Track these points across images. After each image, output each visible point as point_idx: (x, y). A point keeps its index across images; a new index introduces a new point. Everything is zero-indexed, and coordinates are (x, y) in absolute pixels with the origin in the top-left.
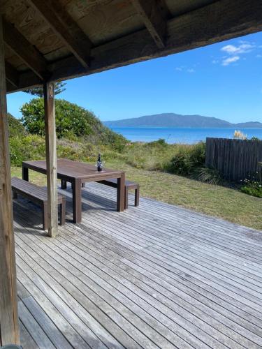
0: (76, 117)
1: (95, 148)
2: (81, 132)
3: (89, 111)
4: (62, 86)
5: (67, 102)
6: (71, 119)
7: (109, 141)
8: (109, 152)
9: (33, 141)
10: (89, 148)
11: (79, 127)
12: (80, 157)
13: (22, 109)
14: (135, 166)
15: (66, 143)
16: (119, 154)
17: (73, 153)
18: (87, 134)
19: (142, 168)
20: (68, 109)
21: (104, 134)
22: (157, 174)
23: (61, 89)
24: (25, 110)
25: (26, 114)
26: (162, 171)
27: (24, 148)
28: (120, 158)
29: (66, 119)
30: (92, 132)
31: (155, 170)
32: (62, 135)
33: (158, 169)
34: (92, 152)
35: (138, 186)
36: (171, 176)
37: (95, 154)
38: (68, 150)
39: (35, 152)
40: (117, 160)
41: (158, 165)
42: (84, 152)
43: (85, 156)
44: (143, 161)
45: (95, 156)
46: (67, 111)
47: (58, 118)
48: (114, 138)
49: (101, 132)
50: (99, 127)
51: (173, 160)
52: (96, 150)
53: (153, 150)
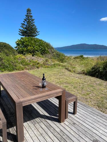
0: (42, 46)
1: (50, 60)
2: (44, 53)
4: (38, 33)
6: (39, 47)
7: (57, 57)
8: (57, 62)
9: (19, 58)
10: (47, 61)
11: (43, 51)
12: (42, 66)
13: (16, 42)
14: (70, 71)
15: (35, 58)
16: (61, 64)
17: (38, 64)
18: (46, 54)
19: (74, 72)
20: (38, 42)
21: (55, 53)
22: (83, 76)
24: (18, 42)
25: (18, 44)
26: (86, 74)
27: (14, 61)
28: (62, 66)
29: (37, 47)
30: (49, 52)
31: (81, 73)
32: (34, 54)
33: (84, 73)
34: (48, 63)
35: (76, 99)
36: (93, 79)
37: (49, 64)
38: (36, 62)
39: (19, 63)
40: (60, 67)
41: (83, 71)
42: (44, 63)
43: (44, 65)
44: (74, 68)
45: (49, 65)
46: (37, 43)
47: (32, 46)
48: (59, 55)
49: (53, 53)
50: (52, 50)
51: (93, 68)
52: (50, 62)
53: (78, 60)
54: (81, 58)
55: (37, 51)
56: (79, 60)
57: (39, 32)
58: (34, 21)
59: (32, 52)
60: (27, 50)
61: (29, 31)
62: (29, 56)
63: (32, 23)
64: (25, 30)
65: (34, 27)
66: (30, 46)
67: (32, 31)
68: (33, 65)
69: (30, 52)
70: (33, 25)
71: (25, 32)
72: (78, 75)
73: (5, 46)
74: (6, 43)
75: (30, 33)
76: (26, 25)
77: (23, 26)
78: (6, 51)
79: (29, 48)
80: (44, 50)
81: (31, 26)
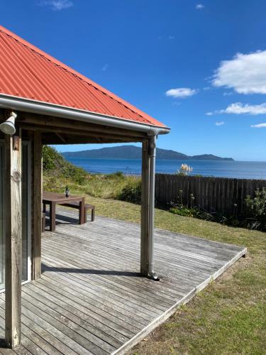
1: (58, 181)
7: (70, 174)
8: (70, 184)
14: (93, 196)
16: (79, 186)
18: (50, 168)
19: (99, 197)
21: (65, 168)
22: (110, 201)
26: (115, 199)
28: (81, 189)
30: (55, 166)
31: (109, 198)
33: (112, 198)
34: (55, 184)
35: (94, 208)
36: (121, 203)
37: (58, 186)
40: (77, 191)
41: (111, 194)
44: (100, 191)
45: (58, 188)
48: (74, 171)
49: (63, 166)
50: (60, 161)
51: (124, 190)
53: (112, 181)
54: (119, 178)
56: (114, 183)
72: (103, 200)
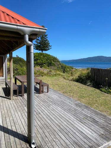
0: (49, 59)
2: (50, 65)
3: (55, 57)
5: (47, 54)
6: (47, 60)
10: (50, 71)
12: (45, 75)
15: (42, 69)
18: (52, 66)
23: (50, 48)
28: (62, 75)
29: (45, 60)
30: (54, 65)
32: (42, 66)
38: (42, 72)
40: (60, 76)
42: (47, 73)
44: (69, 77)
45: (51, 74)
46: (45, 58)
47: (41, 60)
50: (58, 63)
52: (53, 72)
55: (45, 64)
57: (51, 46)
58: (47, 37)
59: (40, 64)
60: (37, 63)
61: (42, 45)
62: (38, 67)
63: (45, 38)
64: (39, 44)
65: (47, 42)
66: (40, 60)
67: (45, 46)
68: (39, 74)
69: (39, 65)
70: (46, 40)
71: (39, 46)
73: (20, 60)
74: (21, 58)
75: (43, 47)
76: (40, 40)
77: (37, 41)
78: (21, 63)
79: (38, 61)
80: (50, 63)
81: (44, 40)
